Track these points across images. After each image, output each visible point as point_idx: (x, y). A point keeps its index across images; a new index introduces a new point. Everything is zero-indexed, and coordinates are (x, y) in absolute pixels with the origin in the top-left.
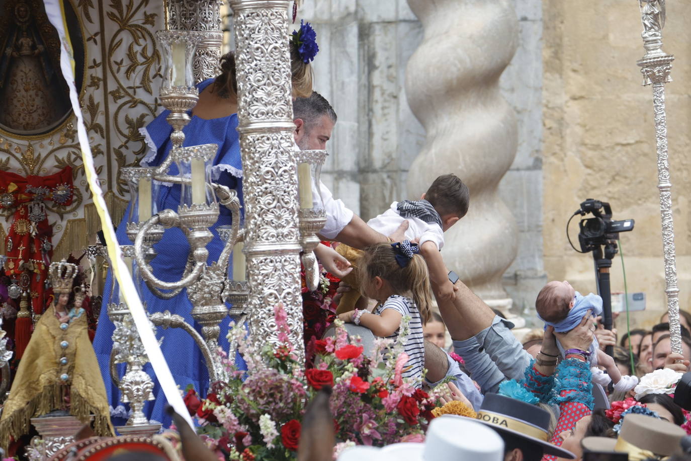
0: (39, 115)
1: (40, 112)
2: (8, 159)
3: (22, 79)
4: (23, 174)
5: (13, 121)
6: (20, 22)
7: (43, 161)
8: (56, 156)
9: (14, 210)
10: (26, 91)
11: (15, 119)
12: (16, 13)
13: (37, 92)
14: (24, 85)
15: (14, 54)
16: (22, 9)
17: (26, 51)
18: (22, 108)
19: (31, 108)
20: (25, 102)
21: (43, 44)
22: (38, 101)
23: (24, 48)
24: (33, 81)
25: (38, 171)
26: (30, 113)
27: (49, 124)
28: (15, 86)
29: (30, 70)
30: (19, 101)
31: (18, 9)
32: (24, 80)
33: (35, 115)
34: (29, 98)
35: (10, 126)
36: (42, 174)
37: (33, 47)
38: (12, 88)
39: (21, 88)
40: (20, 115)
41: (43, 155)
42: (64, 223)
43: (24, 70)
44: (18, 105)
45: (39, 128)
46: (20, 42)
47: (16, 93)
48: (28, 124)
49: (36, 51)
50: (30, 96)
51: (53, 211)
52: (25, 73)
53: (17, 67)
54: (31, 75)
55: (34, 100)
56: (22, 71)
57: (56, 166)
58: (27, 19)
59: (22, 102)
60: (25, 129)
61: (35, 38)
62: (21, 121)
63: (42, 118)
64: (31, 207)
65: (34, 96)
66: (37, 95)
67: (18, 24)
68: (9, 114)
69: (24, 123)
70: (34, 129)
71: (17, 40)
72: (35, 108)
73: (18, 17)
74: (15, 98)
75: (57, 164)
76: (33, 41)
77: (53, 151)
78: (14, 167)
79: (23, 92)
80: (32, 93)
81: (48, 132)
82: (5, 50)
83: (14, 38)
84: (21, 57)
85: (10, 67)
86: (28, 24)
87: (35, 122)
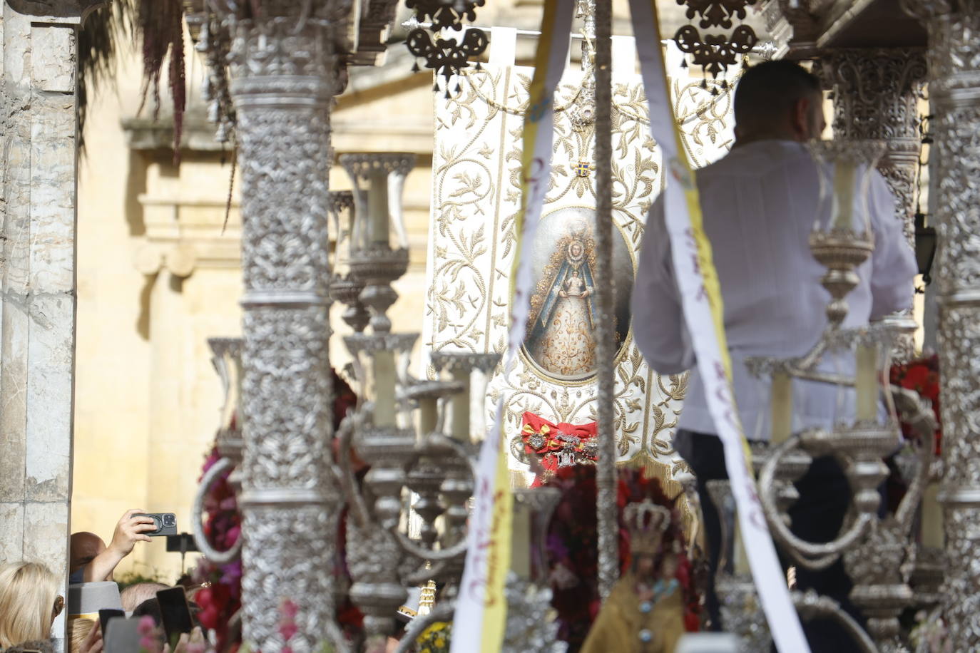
0: (579, 360)
1: (580, 356)
2: (541, 403)
3: (566, 320)
4: (555, 423)
5: (551, 364)
6: (572, 260)
7: (577, 410)
8: (591, 406)
10: (569, 333)
11: (553, 361)
12: (569, 251)
13: (580, 336)
14: (567, 326)
15: (562, 293)
16: (576, 247)
17: (574, 291)
18: (561, 351)
19: (572, 351)
20: (566, 345)
21: (593, 286)
22: (580, 346)
23: (572, 288)
24: (577, 324)
25: (571, 420)
26: (569, 357)
27: (588, 371)
28: (557, 327)
29: (576, 312)
30: (560, 343)
31: (572, 247)
32: (568, 321)
33: (575, 360)
34: (571, 341)
35: (548, 369)
36: (574, 423)
37: (583, 288)
39: (564, 329)
40: (559, 357)
41: (577, 405)
43: (569, 310)
44: (559, 347)
45: (578, 374)
46: (569, 281)
47: (558, 333)
48: (566, 368)
49: (585, 293)
50: (573, 339)
52: (570, 314)
54: (576, 317)
55: (575, 344)
56: (567, 311)
57: (589, 417)
58: (579, 258)
59: (563, 344)
60: (562, 373)
61: (585, 280)
62: (560, 364)
63: (582, 364)
64: (560, 457)
65: (576, 339)
66: (580, 339)
67: (570, 262)
68: (548, 356)
69: (563, 367)
70: (572, 374)
71: (567, 279)
72: (575, 352)
73: (571, 255)
74: (556, 339)
75: (590, 414)
76: (583, 282)
77: (589, 401)
78: (547, 413)
79: (565, 334)
80: (575, 336)
81: (586, 379)
82: (553, 288)
83: (564, 278)
84: (568, 296)
85: (555, 307)
86: (580, 263)
87: (574, 367)
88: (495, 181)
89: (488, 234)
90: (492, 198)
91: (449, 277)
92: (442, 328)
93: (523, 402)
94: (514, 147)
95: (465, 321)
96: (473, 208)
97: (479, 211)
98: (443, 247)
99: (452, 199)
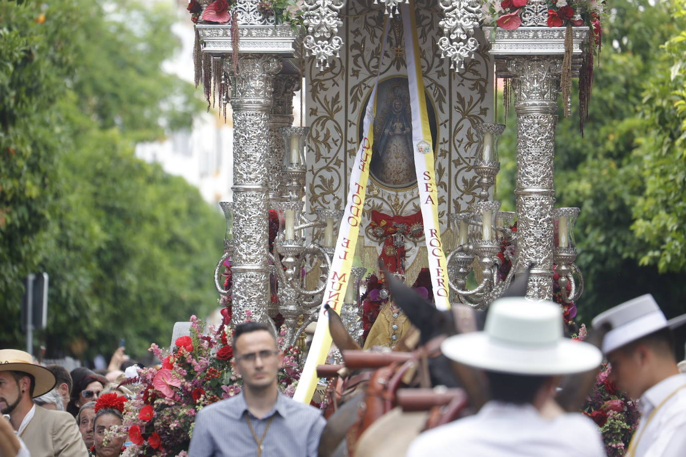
0: (404, 175)
1: (404, 172)
2: (382, 204)
3: (394, 150)
4: (391, 215)
5: (387, 178)
6: (395, 112)
7: (405, 206)
8: (414, 203)
9: (384, 238)
10: (396, 158)
11: (388, 177)
12: (393, 106)
13: (403, 159)
14: (395, 154)
15: (390, 133)
16: (397, 103)
17: (398, 131)
18: (392, 170)
20: (395, 166)
21: (409, 127)
22: (403, 165)
23: (397, 129)
24: (401, 152)
25: (402, 213)
26: (398, 173)
27: (410, 181)
28: (389, 155)
29: (400, 145)
31: (395, 103)
32: (396, 151)
33: (401, 175)
35: (385, 182)
36: (403, 215)
37: (403, 129)
38: (387, 156)
40: (391, 174)
41: (405, 203)
42: (417, 249)
43: (396, 144)
44: (391, 167)
45: (404, 183)
46: (394, 125)
47: (390, 159)
49: (405, 132)
50: (399, 162)
51: (410, 240)
52: (396, 146)
53: (392, 142)
54: (400, 148)
55: (401, 165)
56: (394, 145)
57: (413, 210)
58: (400, 110)
59: (393, 166)
60: (394, 184)
61: (404, 123)
62: (392, 178)
63: (406, 177)
64: (395, 237)
65: (401, 162)
66: (403, 162)
67: (394, 113)
68: (384, 174)
69: (394, 179)
70: (400, 184)
71: (393, 123)
72: (401, 170)
73: (394, 109)
74: (389, 163)
75: (414, 208)
76: (403, 125)
77: (412, 199)
78: (386, 209)
79: (394, 159)
80: (400, 160)
81: (410, 186)
82: (384, 130)
83: (391, 123)
84: (395, 135)
85: (387, 142)
86: (400, 113)
87: (401, 179)
88: (344, 64)
89: (342, 98)
90: (343, 75)
91: (319, 128)
92: (317, 160)
93: (371, 203)
94: (355, 41)
95: (331, 155)
96: (331, 82)
97: (335, 83)
98: (315, 108)
99: (318, 77)
